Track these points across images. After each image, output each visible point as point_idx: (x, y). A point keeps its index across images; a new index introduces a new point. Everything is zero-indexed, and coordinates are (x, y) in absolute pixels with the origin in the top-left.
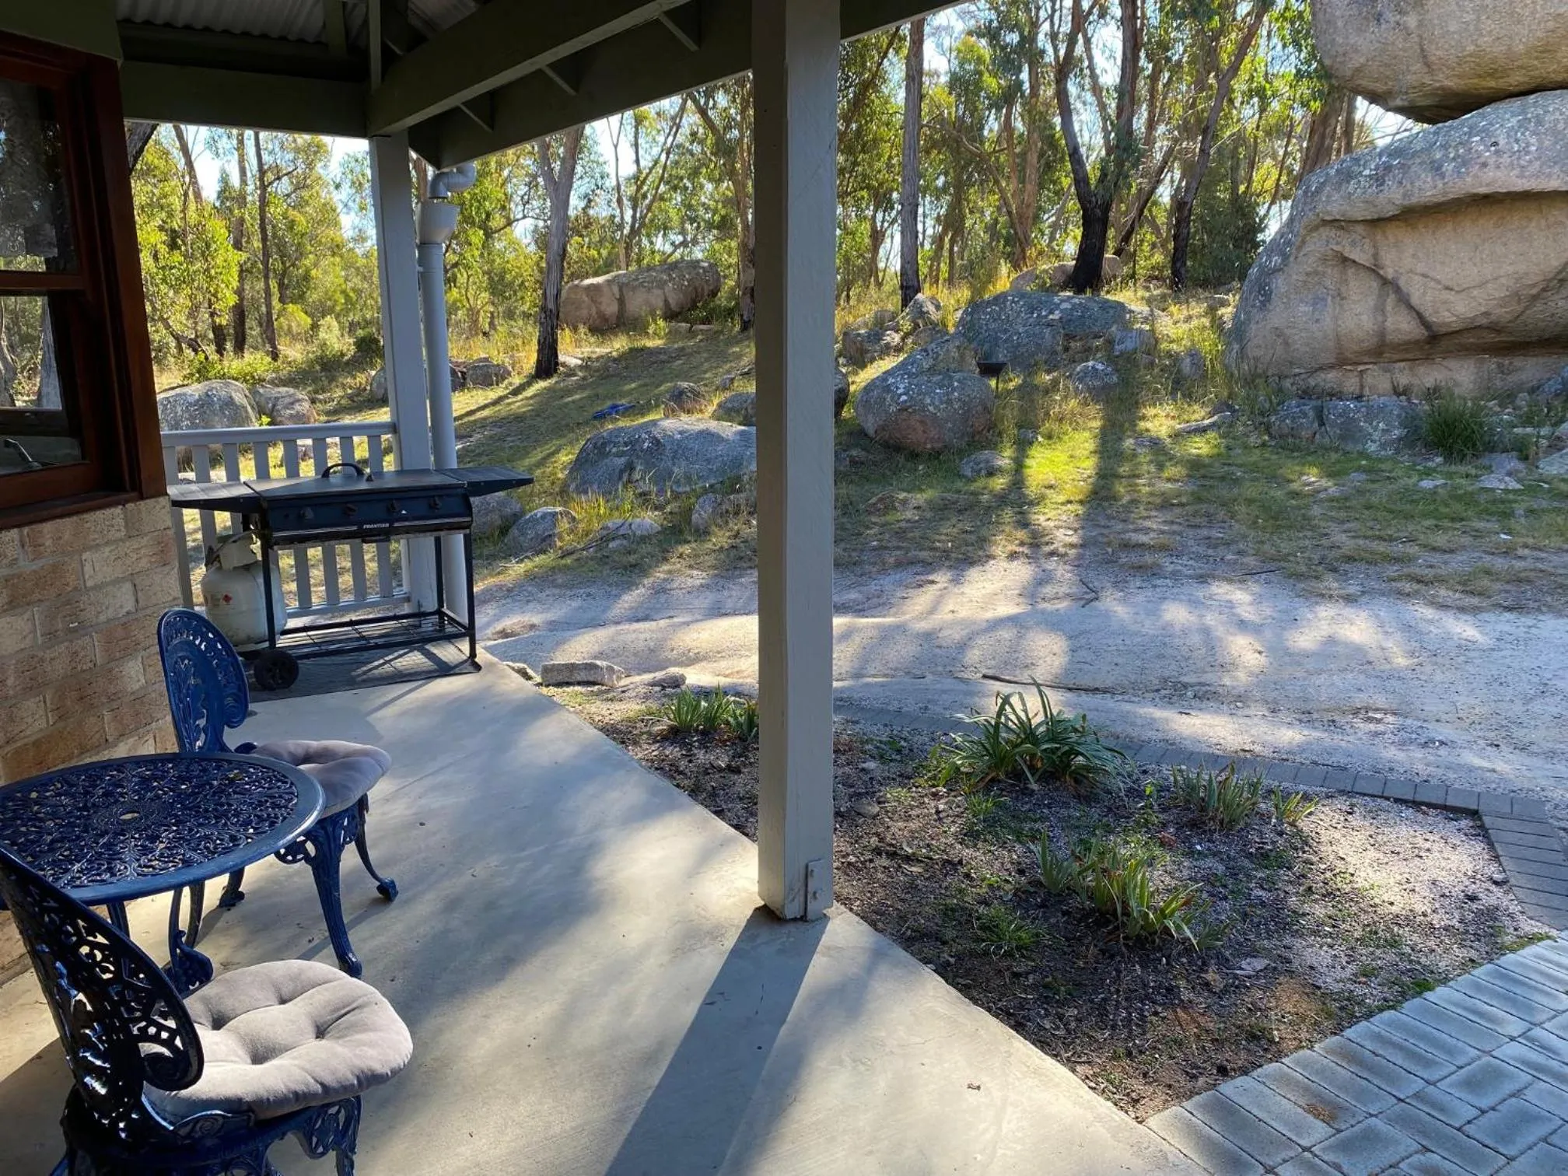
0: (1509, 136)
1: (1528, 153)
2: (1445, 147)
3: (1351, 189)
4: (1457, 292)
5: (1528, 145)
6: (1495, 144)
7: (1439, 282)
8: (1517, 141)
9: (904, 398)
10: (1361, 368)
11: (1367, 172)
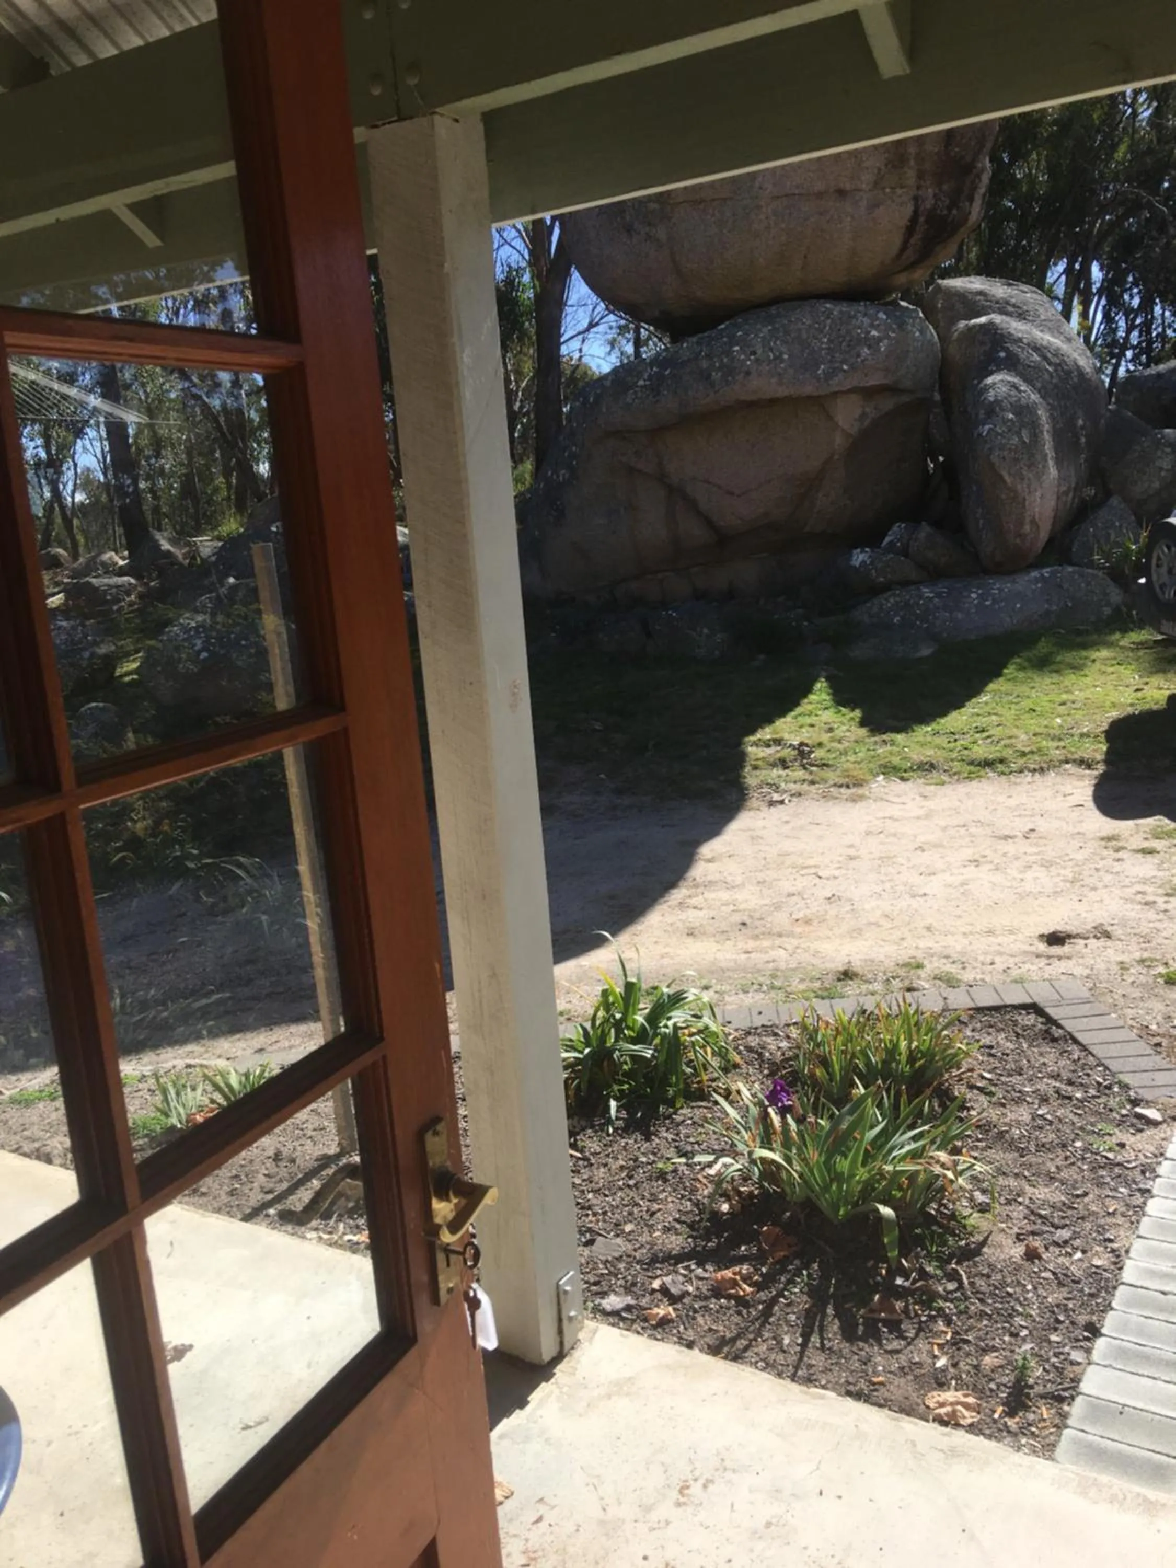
0: (764, 347)
1: (782, 361)
2: (709, 356)
3: (629, 400)
4: (739, 496)
5: (781, 354)
6: (754, 353)
7: (719, 487)
8: (771, 350)
9: (204, 655)
10: (660, 576)
11: (641, 383)
